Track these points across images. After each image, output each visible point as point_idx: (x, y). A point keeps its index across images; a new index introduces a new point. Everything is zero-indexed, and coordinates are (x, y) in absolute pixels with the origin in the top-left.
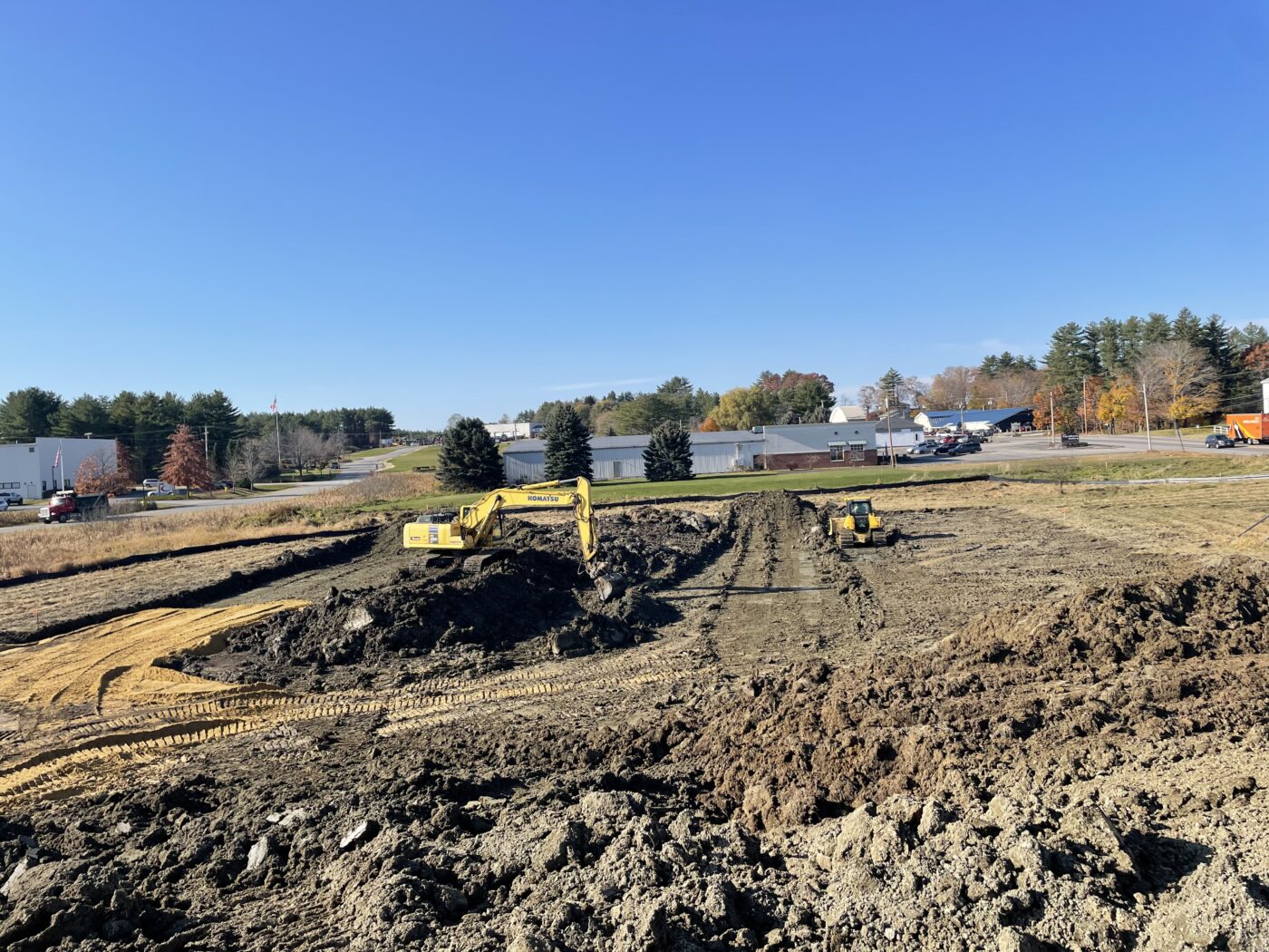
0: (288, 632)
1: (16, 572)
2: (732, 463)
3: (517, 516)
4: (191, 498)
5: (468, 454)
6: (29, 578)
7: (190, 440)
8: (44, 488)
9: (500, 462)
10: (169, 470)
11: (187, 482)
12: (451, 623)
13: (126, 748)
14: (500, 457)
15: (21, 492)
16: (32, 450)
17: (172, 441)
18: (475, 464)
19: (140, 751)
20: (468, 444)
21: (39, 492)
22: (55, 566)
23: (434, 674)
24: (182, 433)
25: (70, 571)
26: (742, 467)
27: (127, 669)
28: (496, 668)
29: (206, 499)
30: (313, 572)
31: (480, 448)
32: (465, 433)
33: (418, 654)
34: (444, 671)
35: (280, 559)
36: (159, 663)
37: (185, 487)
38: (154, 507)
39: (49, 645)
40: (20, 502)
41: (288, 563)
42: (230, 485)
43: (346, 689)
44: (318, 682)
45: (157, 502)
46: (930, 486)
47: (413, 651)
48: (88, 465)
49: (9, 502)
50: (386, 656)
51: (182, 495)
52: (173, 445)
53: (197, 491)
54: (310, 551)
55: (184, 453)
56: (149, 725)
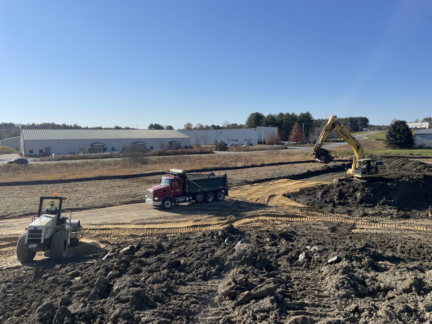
0: (324, 192)
1: (250, 164)
3: (418, 160)
4: (298, 146)
5: (398, 134)
6: (253, 166)
7: (298, 128)
8: (258, 141)
9: (413, 138)
10: (292, 137)
11: (297, 141)
12: (384, 198)
13: (273, 218)
14: (413, 136)
15: (252, 142)
16: (256, 130)
17: (293, 128)
18: (401, 138)
19: (277, 220)
20: (399, 130)
21: (257, 142)
22: (259, 164)
23: (375, 215)
24: (296, 125)
25: (263, 165)
27: (275, 195)
29: (302, 146)
30: (334, 173)
31: (404, 132)
32: (398, 126)
33: (370, 207)
34: (379, 214)
35: (323, 168)
36: (284, 195)
37: (296, 143)
39: (256, 185)
40: (252, 145)
41: (326, 169)
42: (310, 143)
43: (342, 214)
44: (332, 210)
45: (288, 147)
48: (269, 135)
49: (249, 145)
50: (357, 205)
51: (295, 145)
52: (293, 129)
53: (299, 144)
54: (333, 166)
55: (296, 132)
56: (280, 213)
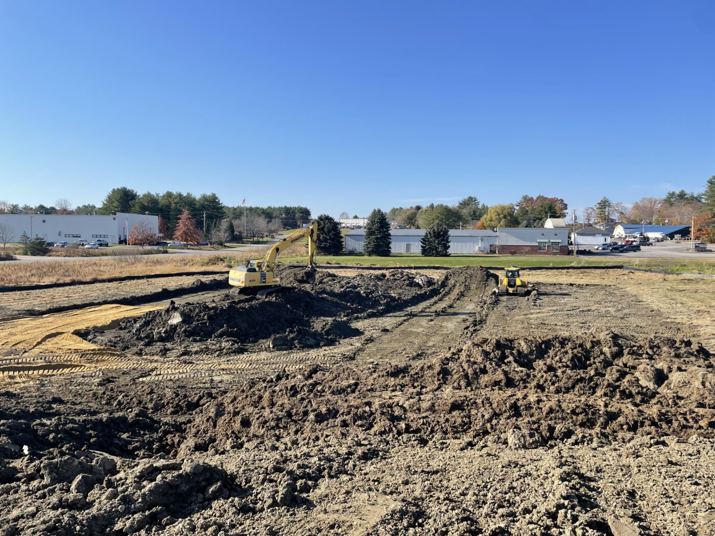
1: (68, 280)
2: (477, 248)
4: (188, 249)
5: (322, 234)
6: (73, 283)
7: (189, 218)
8: (120, 239)
9: (342, 240)
10: (178, 233)
11: (186, 240)
12: (225, 325)
13: (11, 373)
15: (108, 240)
16: (114, 219)
17: (180, 219)
18: (326, 240)
19: (20, 376)
20: (323, 229)
21: (117, 241)
22: (88, 279)
24: (185, 214)
25: (94, 281)
26: (483, 251)
27: (63, 333)
28: (234, 352)
29: (196, 249)
31: (329, 232)
33: (200, 341)
35: (194, 283)
36: (77, 333)
37: (185, 243)
38: (166, 252)
39: (47, 317)
40: (107, 245)
42: (211, 243)
44: (141, 350)
45: (168, 250)
46: (583, 270)
47: (198, 338)
48: (136, 228)
49: (101, 245)
50: (184, 340)
51: (185, 247)
52: (180, 221)
53: (191, 245)
54: (211, 281)
55: (185, 225)
56: (36, 363)
